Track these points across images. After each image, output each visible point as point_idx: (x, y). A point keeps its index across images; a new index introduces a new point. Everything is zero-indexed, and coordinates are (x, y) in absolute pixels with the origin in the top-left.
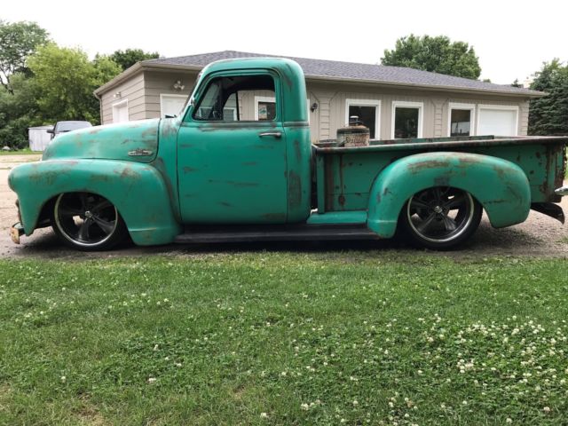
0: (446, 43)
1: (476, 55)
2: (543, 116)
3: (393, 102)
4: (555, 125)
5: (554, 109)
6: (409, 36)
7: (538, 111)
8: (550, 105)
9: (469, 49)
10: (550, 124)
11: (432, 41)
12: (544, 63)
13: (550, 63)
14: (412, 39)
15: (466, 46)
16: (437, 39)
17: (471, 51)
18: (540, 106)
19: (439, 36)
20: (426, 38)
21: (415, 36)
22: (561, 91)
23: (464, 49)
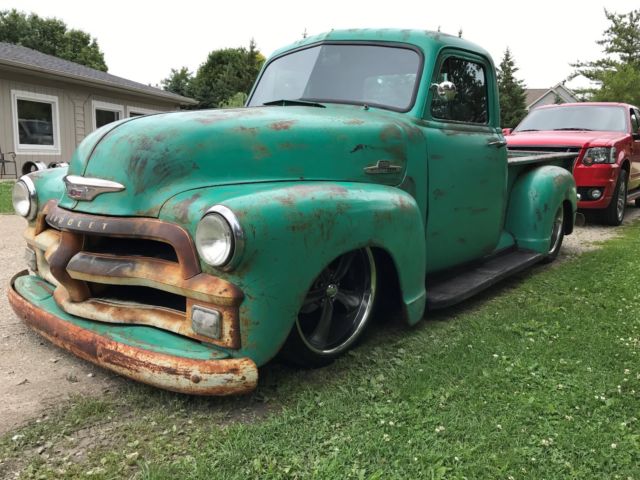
0: (62, 29)
1: (101, 50)
3: (13, 91)
9: (91, 42)
11: (41, 22)
12: (173, 71)
13: (179, 72)
14: (15, 16)
15: (88, 38)
16: (49, 22)
17: (95, 45)
19: (51, 18)
20: (35, 18)
21: (19, 11)
23: (85, 41)
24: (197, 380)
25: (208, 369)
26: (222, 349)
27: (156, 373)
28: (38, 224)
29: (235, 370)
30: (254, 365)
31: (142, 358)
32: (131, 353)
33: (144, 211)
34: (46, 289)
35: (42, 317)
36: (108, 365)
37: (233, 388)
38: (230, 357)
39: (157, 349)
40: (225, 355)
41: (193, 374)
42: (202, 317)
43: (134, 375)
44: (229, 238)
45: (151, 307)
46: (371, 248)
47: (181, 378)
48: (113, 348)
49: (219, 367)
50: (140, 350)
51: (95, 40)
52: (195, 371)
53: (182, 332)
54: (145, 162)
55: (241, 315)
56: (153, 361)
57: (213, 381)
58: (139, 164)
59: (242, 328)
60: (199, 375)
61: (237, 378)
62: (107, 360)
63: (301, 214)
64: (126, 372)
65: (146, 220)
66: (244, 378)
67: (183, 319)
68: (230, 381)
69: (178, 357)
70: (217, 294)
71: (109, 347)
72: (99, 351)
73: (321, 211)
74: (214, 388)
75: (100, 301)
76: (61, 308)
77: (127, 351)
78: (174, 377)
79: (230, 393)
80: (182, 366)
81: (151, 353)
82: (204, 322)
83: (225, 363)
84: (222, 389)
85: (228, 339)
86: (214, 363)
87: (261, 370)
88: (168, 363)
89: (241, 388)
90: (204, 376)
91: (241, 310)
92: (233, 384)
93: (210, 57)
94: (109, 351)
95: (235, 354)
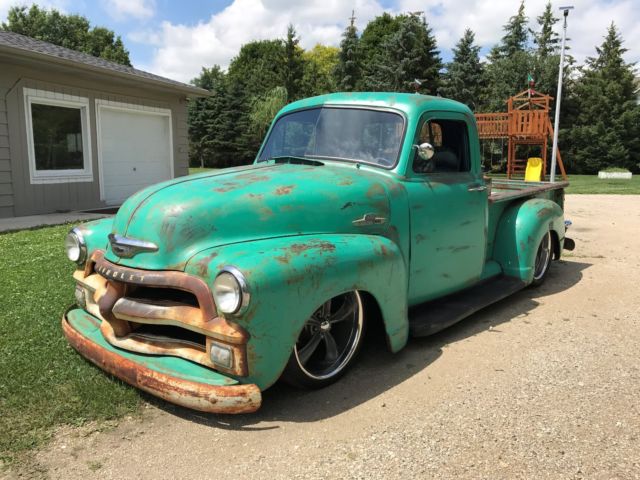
0: (84, 27)
1: (126, 49)
2: (208, 130)
4: (222, 143)
5: (219, 123)
6: (30, 7)
7: (202, 124)
8: (214, 117)
9: (115, 39)
10: (216, 141)
11: (64, 20)
12: (204, 69)
13: (210, 71)
14: (35, 12)
15: (112, 36)
17: (119, 43)
18: (204, 118)
20: (56, 14)
22: (224, 102)
23: (109, 39)
24: (214, 402)
25: (222, 393)
26: (234, 377)
27: (183, 396)
28: (87, 269)
29: (243, 394)
30: (258, 390)
31: (173, 383)
32: (163, 380)
33: (173, 266)
34: (93, 322)
35: (92, 347)
36: (146, 388)
37: (242, 408)
38: (240, 384)
39: (184, 377)
40: (236, 382)
41: (211, 397)
42: (218, 352)
43: (166, 396)
44: (238, 291)
45: (179, 341)
46: (359, 292)
47: (202, 399)
48: (149, 375)
49: (231, 392)
50: (171, 378)
51: (119, 38)
52: (213, 394)
53: (203, 363)
54: (173, 228)
55: (248, 351)
56: (180, 386)
57: (226, 402)
58: (169, 229)
59: (249, 361)
60: (216, 398)
61: (245, 400)
62: (145, 384)
63: (295, 270)
64: (159, 394)
65: (174, 273)
66: (250, 400)
67: (205, 351)
68: (240, 402)
69: (200, 384)
70: (229, 335)
71: (146, 374)
72: (138, 378)
73: (312, 266)
74: (227, 408)
75: (139, 335)
76: (108, 341)
77: (161, 378)
78: (196, 399)
79: (240, 411)
80: (203, 391)
81: (180, 380)
82: (219, 356)
83: (236, 388)
84: (234, 408)
85: (238, 370)
86: (227, 388)
87: (264, 394)
88: (192, 388)
89: (248, 408)
90: (220, 398)
91: (248, 347)
92: (242, 405)
93: (243, 50)
94: (146, 377)
95: (243, 380)
